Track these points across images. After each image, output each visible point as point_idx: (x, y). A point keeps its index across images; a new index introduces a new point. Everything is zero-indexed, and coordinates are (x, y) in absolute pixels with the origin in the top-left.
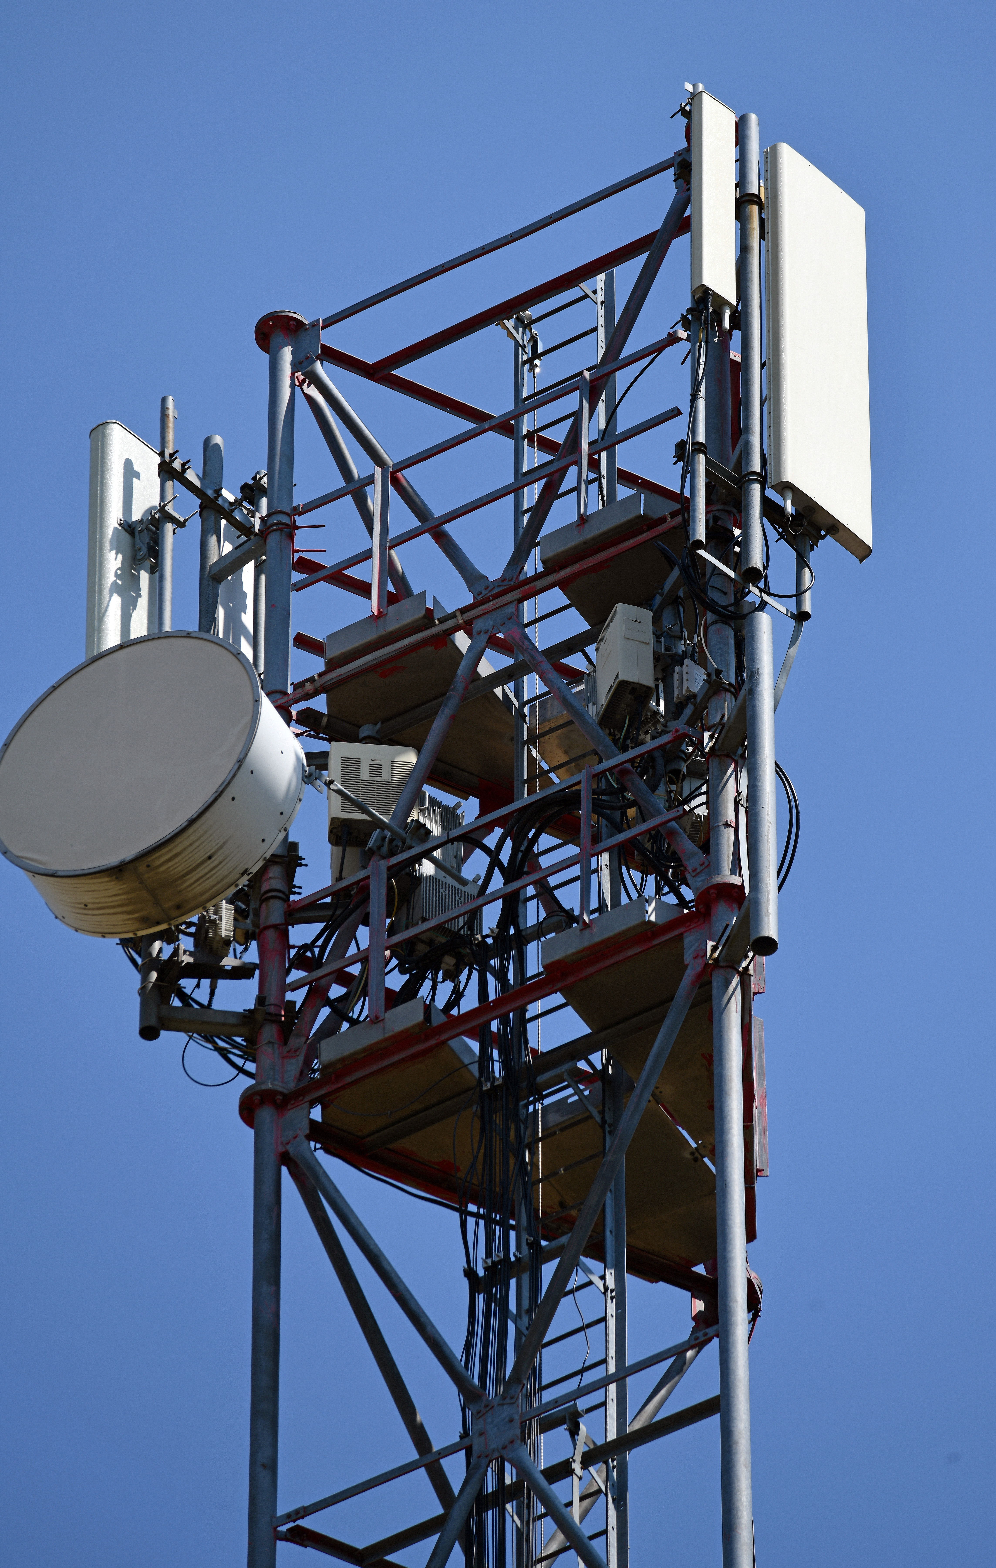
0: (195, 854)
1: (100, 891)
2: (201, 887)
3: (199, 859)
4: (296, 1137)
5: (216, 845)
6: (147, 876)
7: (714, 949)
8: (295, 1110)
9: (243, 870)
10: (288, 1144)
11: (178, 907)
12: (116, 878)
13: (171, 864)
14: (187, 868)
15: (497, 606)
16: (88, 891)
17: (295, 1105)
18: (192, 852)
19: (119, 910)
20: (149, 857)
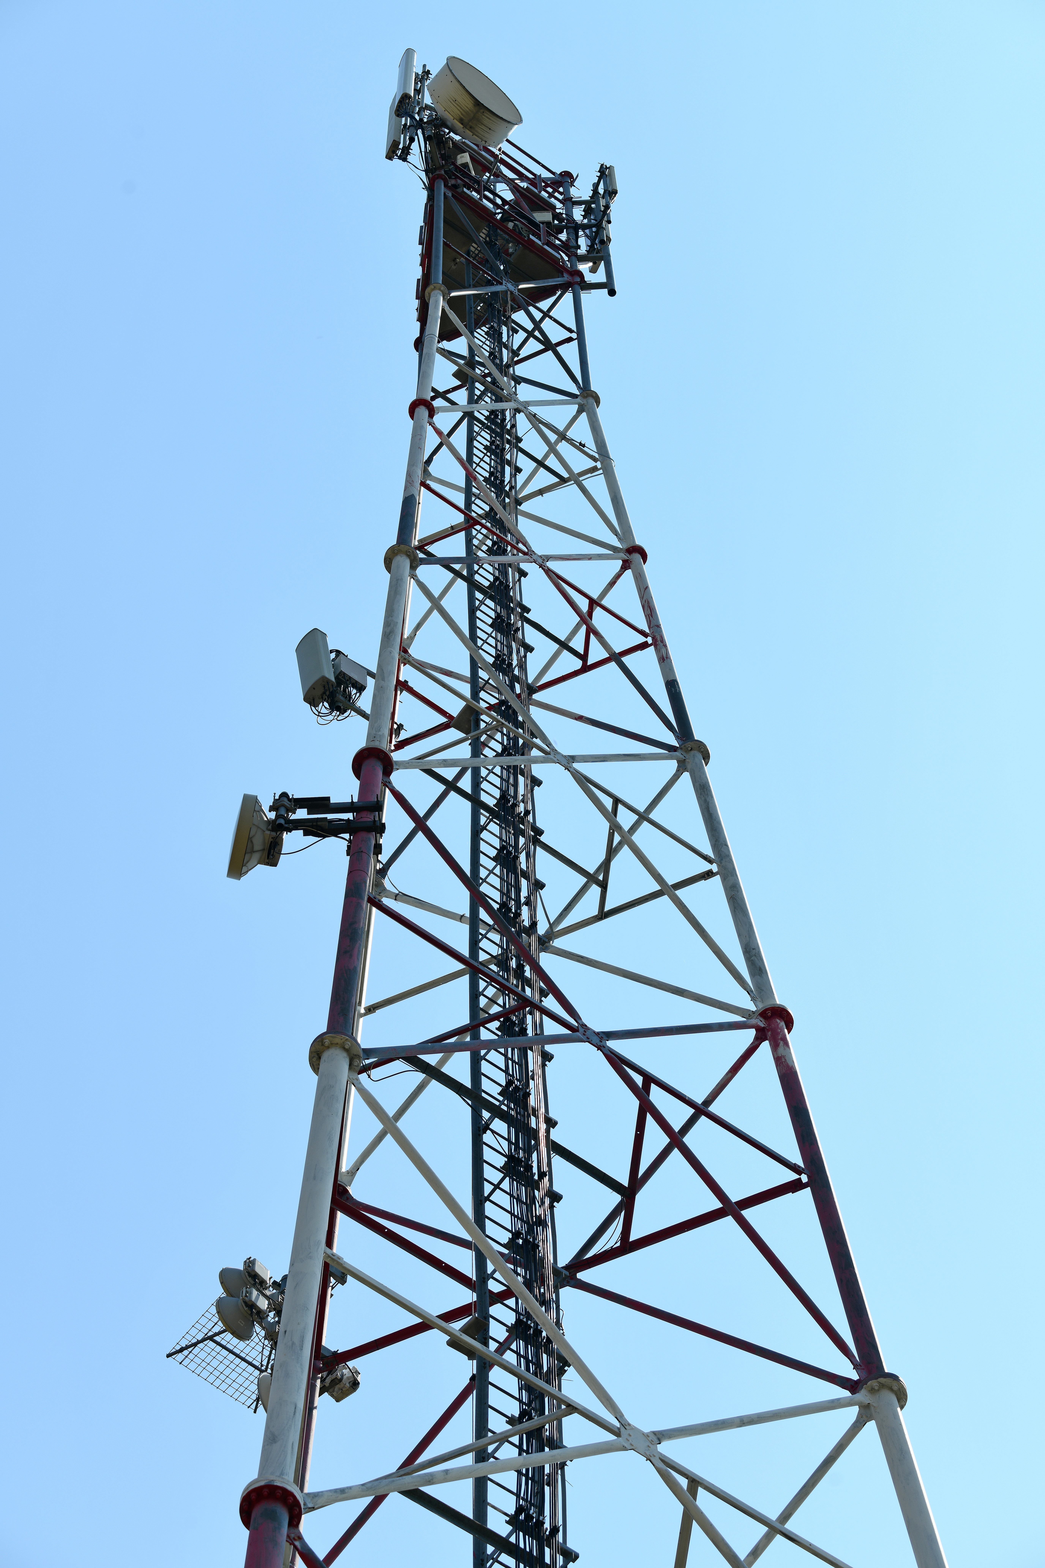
1: (466, 102)
2: (480, 131)
12: (475, 105)
13: (486, 119)
14: (486, 124)
16: (463, 99)
19: (461, 110)
20: (487, 111)
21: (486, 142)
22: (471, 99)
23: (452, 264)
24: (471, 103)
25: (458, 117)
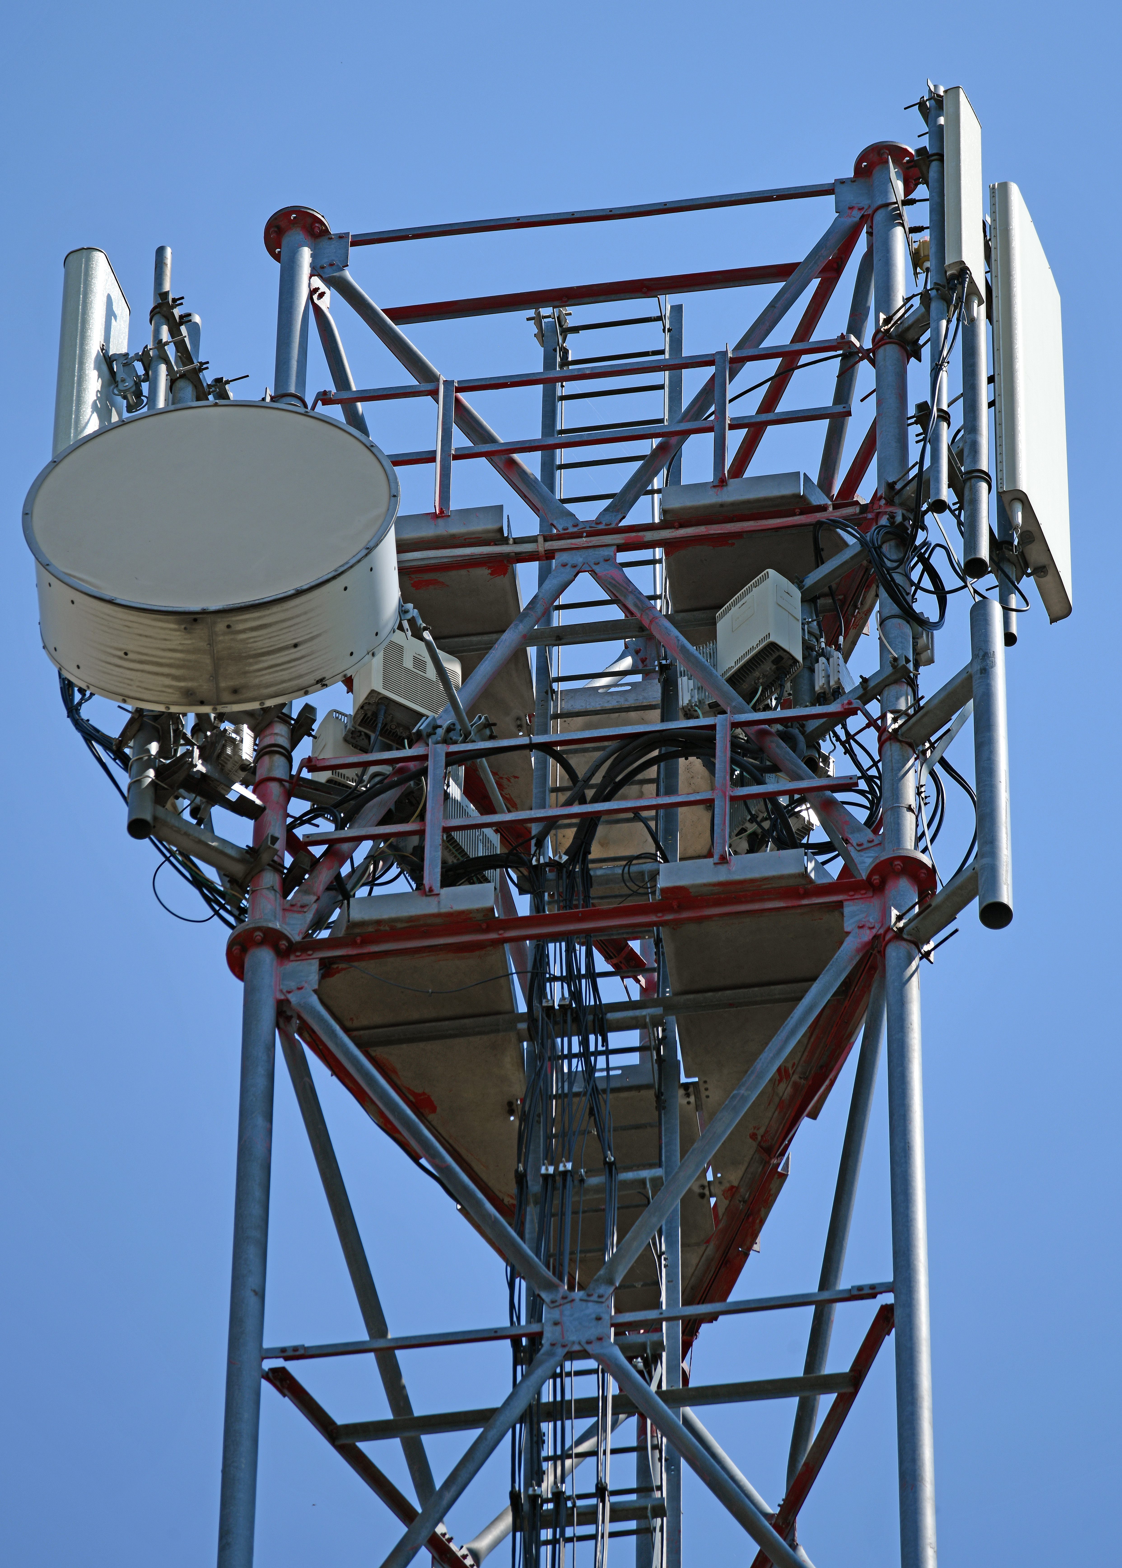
0: (283, 634)
1: (156, 639)
2: (271, 676)
3: (283, 642)
4: (300, 989)
5: (308, 634)
6: (221, 638)
7: (899, 918)
8: (299, 963)
9: (320, 678)
10: (289, 992)
11: (235, 691)
12: (185, 629)
13: (254, 634)
14: (268, 647)
15: (590, 544)
16: (140, 635)
17: (298, 958)
18: (281, 630)
19: (166, 670)
20: (235, 616)
22: (160, 620)
24: (171, 629)
25: (173, 693)
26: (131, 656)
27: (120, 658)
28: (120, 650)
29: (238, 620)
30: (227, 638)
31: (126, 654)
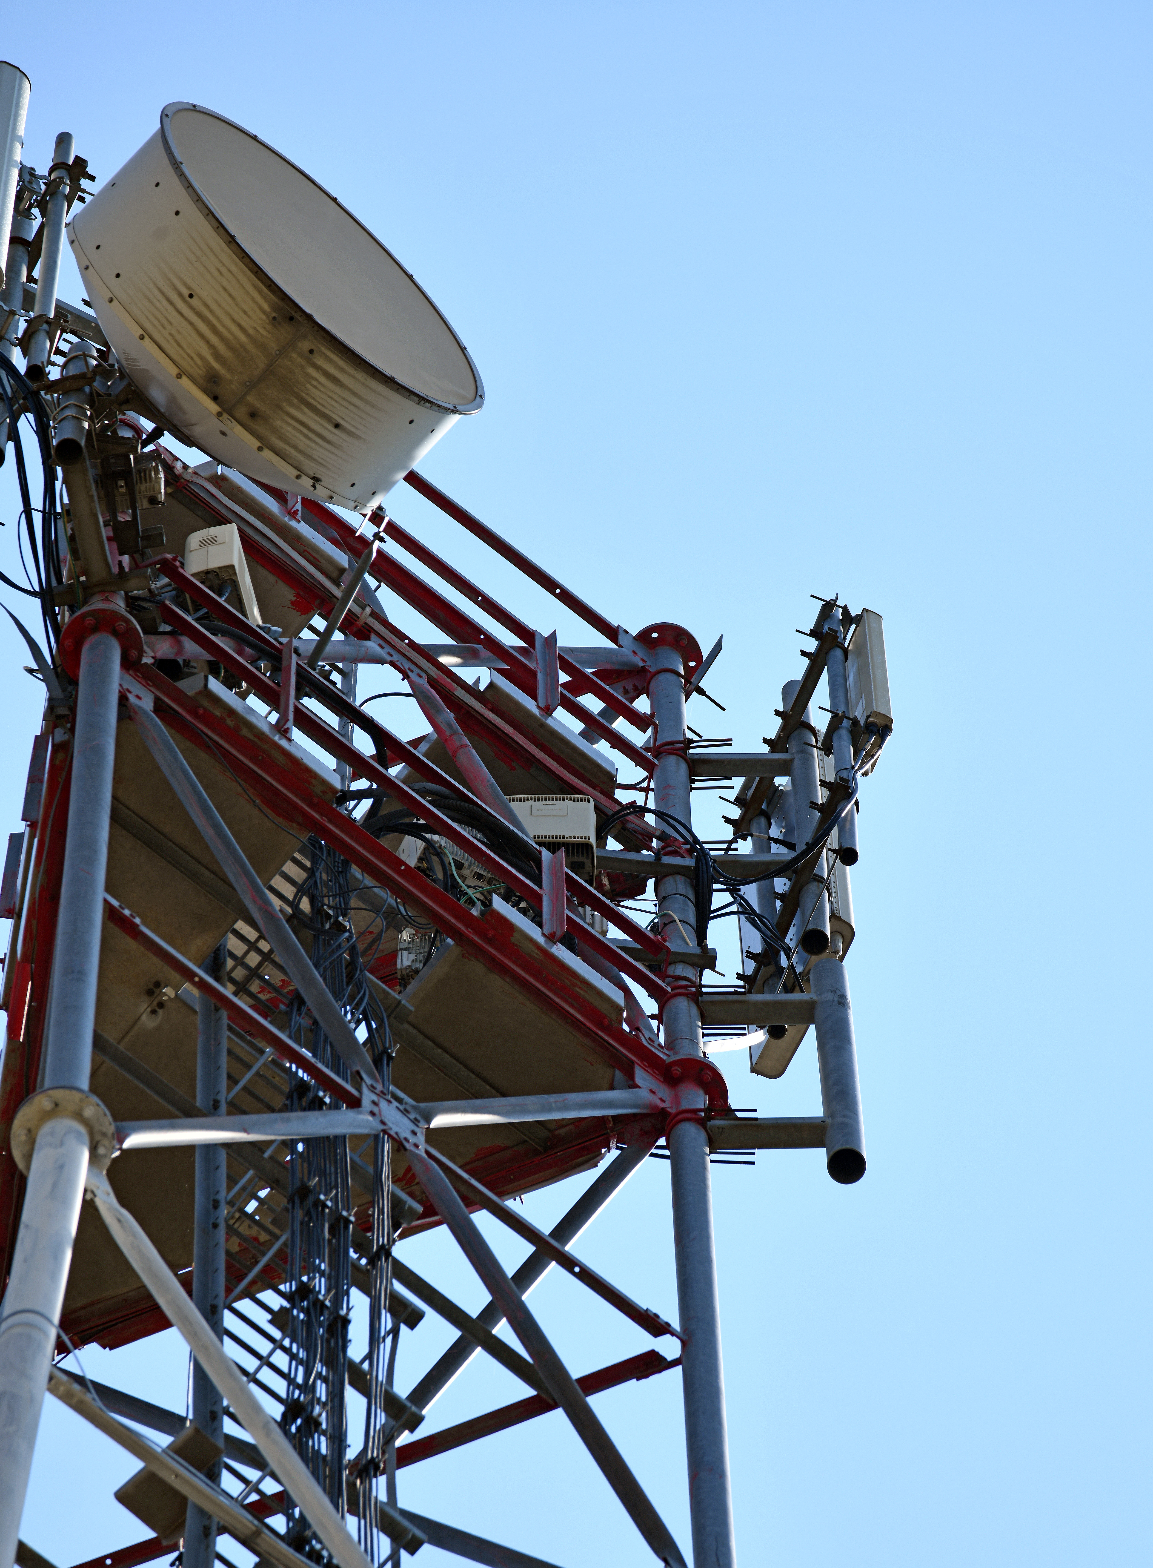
0: (341, 405)
2: (293, 432)
3: (333, 412)
5: (354, 426)
6: (294, 356)
9: (318, 476)
11: (253, 415)
12: (274, 318)
13: (323, 379)
14: (319, 403)
18: (344, 399)
19: (214, 340)
20: (326, 347)
21: (316, 479)
22: (260, 292)
23: (144, 1006)
24: (261, 308)
25: (198, 366)
26: (194, 301)
27: (181, 295)
28: (189, 288)
29: (324, 354)
30: (300, 360)
31: (191, 296)
